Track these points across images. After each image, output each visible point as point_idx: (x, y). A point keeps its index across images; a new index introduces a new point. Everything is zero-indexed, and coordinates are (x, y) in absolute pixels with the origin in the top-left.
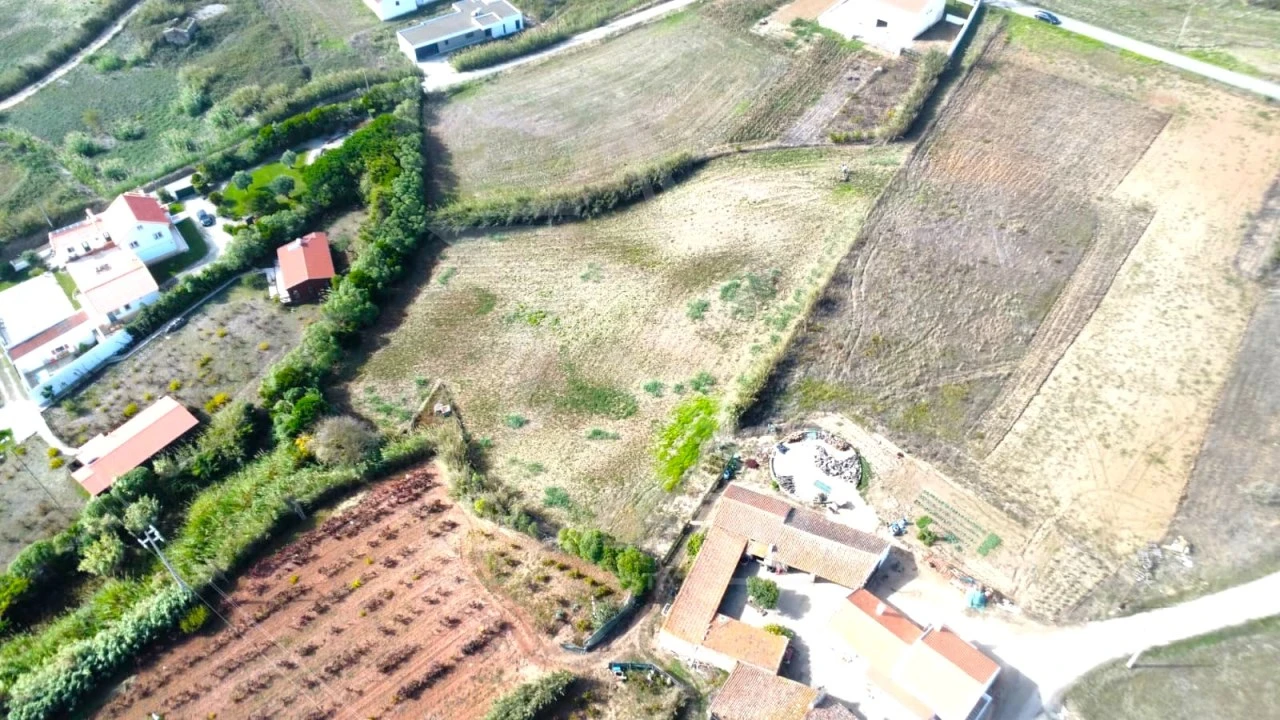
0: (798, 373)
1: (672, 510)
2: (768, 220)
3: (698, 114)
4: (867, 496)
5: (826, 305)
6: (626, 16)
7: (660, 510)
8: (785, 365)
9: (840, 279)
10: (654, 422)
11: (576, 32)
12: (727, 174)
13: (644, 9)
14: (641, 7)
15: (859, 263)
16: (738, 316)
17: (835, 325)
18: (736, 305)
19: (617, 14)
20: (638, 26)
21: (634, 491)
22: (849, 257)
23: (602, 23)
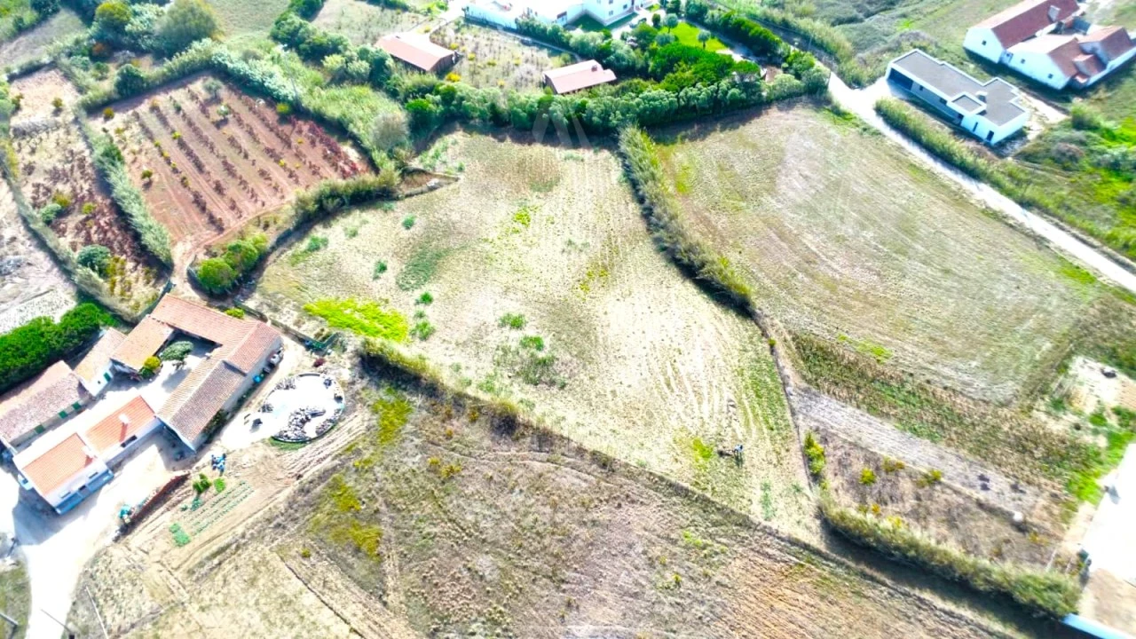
0: (418, 400)
1: (285, 310)
2: (646, 374)
3: (848, 307)
4: (260, 444)
5: (506, 425)
6: (1057, 225)
7: (288, 303)
8: (432, 390)
9: (545, 439)
10: (387, 301)
11: (996, 185)
12: (726, 336)
13: (1084, 242)
14: (1085, 237)
15: (568, 460)
16: (501, 353)
17: (477, 435)
18: (513, 349)
19: (1054, 215)
20: (1040, 241)
21: (311, 287)
22: (580, 451)
23: (1026, 204)
